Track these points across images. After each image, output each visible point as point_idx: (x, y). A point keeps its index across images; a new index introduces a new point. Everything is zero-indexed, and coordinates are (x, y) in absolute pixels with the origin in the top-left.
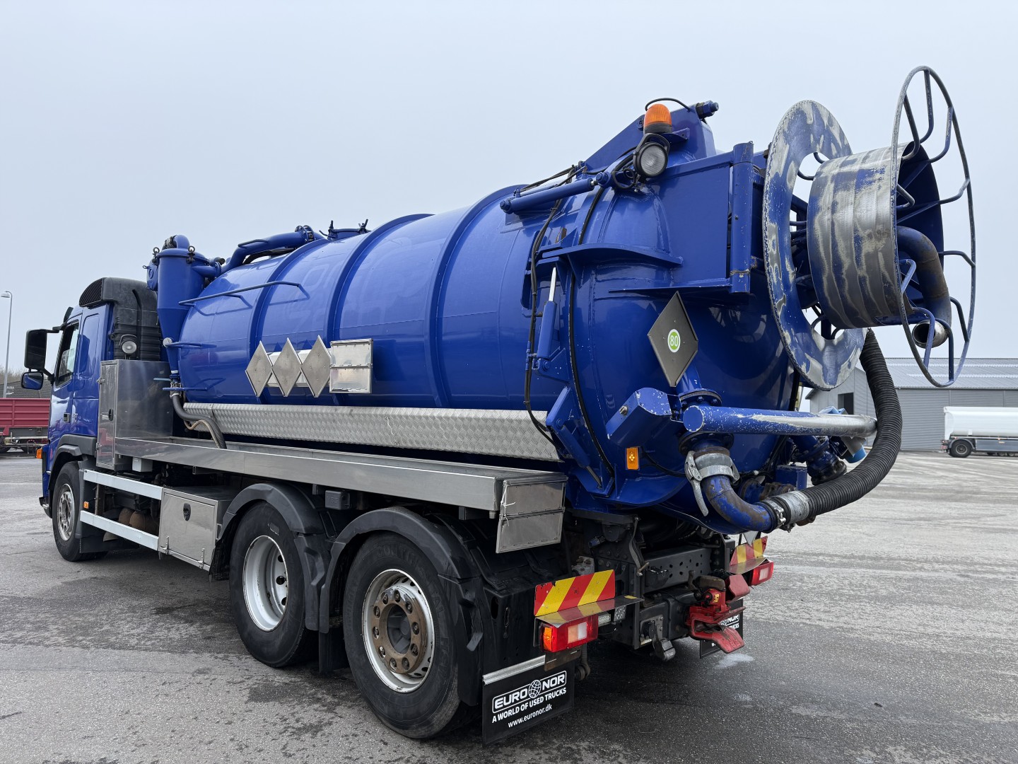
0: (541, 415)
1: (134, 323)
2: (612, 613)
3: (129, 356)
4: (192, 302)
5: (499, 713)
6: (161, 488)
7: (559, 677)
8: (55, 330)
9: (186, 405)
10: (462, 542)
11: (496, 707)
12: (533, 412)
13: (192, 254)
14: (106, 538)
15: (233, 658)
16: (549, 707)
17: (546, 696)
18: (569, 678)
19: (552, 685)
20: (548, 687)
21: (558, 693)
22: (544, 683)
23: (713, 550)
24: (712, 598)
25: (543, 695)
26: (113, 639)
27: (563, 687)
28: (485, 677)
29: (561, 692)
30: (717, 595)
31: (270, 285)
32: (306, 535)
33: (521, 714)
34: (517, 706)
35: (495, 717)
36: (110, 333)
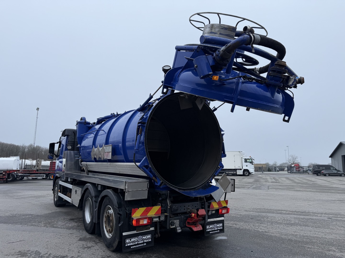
0: (138, 164)
1: (73, 141)
2: (159, 217)
3: (69, 150)
4: (85, 135)
5: (128, 244)
6: (72, 185)
7: (148, 236)
8: (57, 143)
9: (82, 163)
10: (122, 198)
11: (127, 242)
12: (136, 163)
13: (85, 122)
14: (64, 200)
15: (81, 231)
16: (145, 244)
17: (144, 241)
18: (152, 236)
19: (146, 238)
20: (145, 238)
21: (148, 240)
22: (143, 237)
23: (202, 202)
24: (192, 215)
25: (143, 240)
26: (55, 225)
27: (150, 239)
28: (123, 233)
29: (149, 240)
30: (193, 215)
31: (98, 130)
32: (95, 197)
33: (135, 245)
34: (134, 242)
35: (126, 245)
36: (67, 143)
